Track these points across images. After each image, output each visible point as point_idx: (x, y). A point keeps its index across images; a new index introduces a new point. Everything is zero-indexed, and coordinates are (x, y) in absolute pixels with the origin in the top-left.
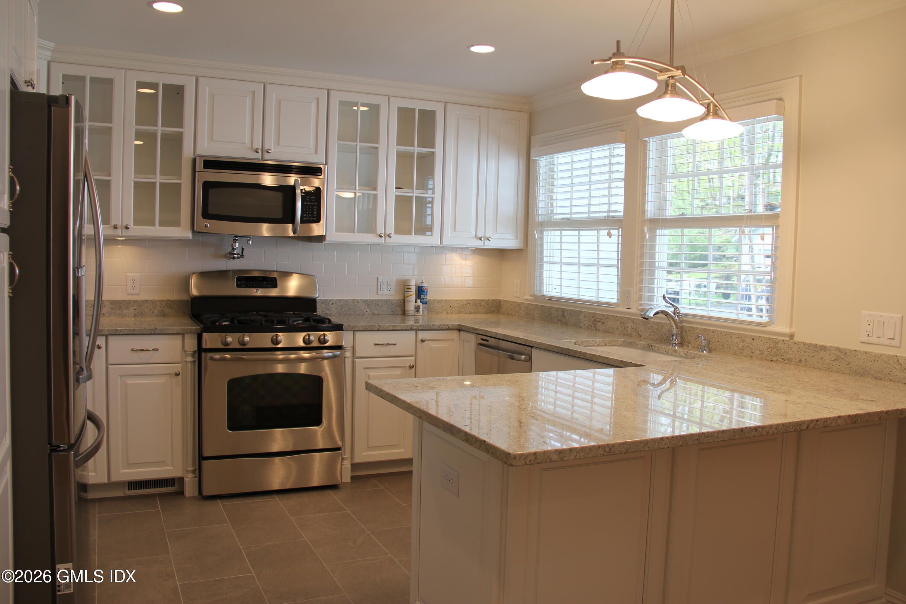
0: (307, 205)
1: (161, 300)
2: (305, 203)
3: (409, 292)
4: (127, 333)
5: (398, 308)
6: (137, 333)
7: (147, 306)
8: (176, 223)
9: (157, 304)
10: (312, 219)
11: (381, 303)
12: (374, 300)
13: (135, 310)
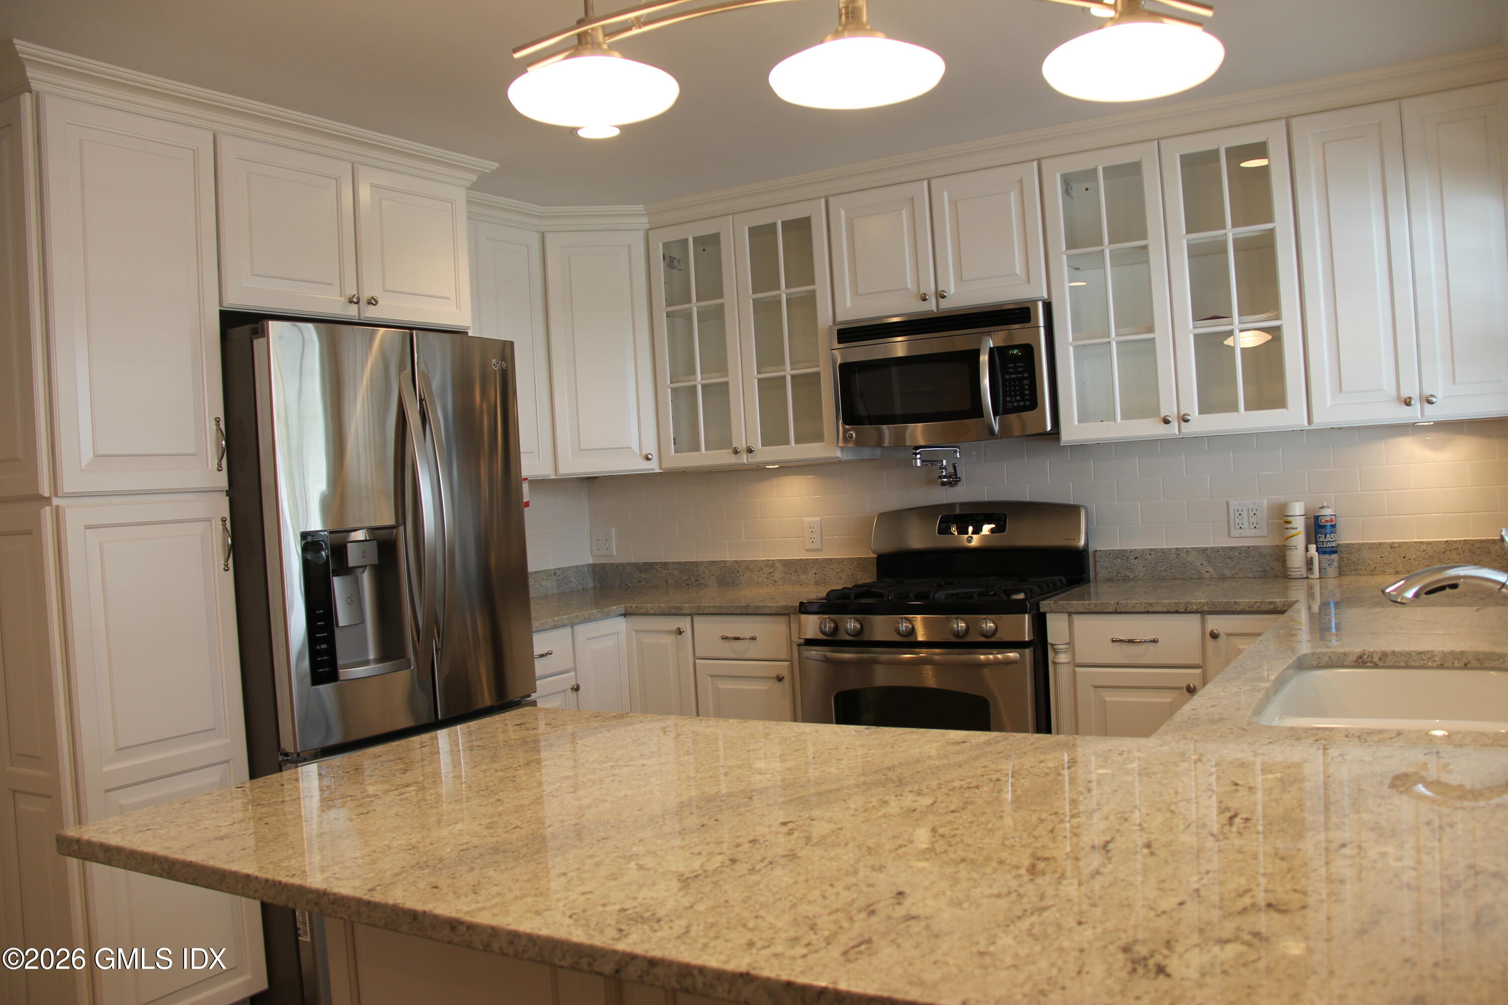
0: (1010, 380)
1: (850, 558)
2: (1007, 377)
3: (1288, 529)
4: (712, 612)
5: (1277, 563)
6: (723, 612)
7: (831, 569)
8: (818, 437)
9: (844, 565)
10: (1022, 404)
11: (1237, 554)
12: (1222, 548)
13: (816, 574)
